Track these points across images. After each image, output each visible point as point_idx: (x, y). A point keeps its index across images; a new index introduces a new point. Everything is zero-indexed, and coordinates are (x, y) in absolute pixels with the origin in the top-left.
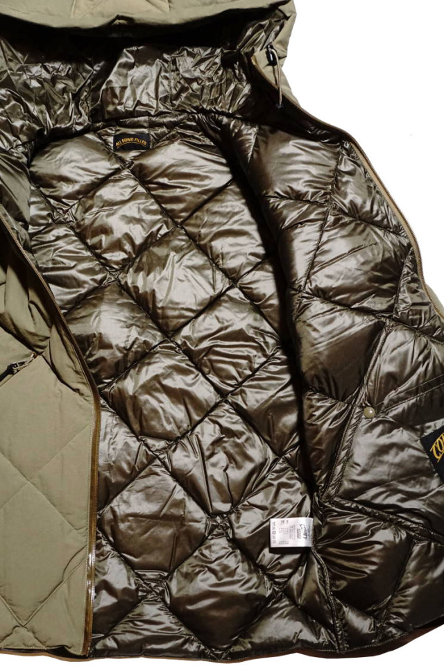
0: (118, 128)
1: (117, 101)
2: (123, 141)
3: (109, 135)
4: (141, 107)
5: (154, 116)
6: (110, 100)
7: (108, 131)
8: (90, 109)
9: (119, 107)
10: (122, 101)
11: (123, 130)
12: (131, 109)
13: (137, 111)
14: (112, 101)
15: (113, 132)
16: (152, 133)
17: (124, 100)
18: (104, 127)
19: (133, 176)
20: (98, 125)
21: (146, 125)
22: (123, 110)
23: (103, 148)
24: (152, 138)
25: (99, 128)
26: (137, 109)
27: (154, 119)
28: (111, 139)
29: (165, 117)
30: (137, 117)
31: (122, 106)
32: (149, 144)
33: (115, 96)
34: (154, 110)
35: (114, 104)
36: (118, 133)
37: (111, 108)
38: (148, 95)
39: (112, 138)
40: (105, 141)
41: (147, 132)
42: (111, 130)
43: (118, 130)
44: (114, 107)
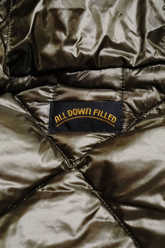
0: (61, 88)
1: (63, 37)
2: (71, 113)
3: (42, 100)
4: (110, 49)
5: (133, 68)
6: (49, 34)
7: (41, 92)
8: (9, 50)
9: (67, 49)
10: (74, 37)
11: (71, 92)
12: (92, 53)
13: (102, 58)
14: (54, 35)
15: (51, 95)
16: (130, 101)
17: (78, 36)
18: (33, 85)
19: (87, 186)
20: (21, 81)
21: (117, 84)
22: (76, 55)
23: (28, 125)
24: (128, 109)
25: (23, 87)
26: (102, 53)
27: (134, 73)
28: (45, 109)
29: (157, 70)
30: (100, 69)
31: (74, 47)
32: (122, 122)
33: (60, 26)
34: (135, 56)
35: (57, 41)
36: (60, 97)
37: (50, 49)
38: (125, 27)
39: (48, 106)
40: (33, 111)
41: (119, 98)
42: (47, 91)
43: (61, 93)
44: (58, 48)
